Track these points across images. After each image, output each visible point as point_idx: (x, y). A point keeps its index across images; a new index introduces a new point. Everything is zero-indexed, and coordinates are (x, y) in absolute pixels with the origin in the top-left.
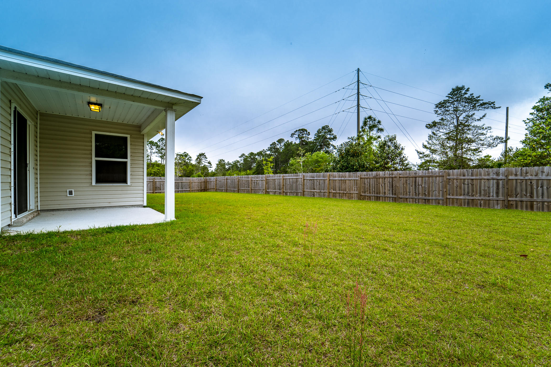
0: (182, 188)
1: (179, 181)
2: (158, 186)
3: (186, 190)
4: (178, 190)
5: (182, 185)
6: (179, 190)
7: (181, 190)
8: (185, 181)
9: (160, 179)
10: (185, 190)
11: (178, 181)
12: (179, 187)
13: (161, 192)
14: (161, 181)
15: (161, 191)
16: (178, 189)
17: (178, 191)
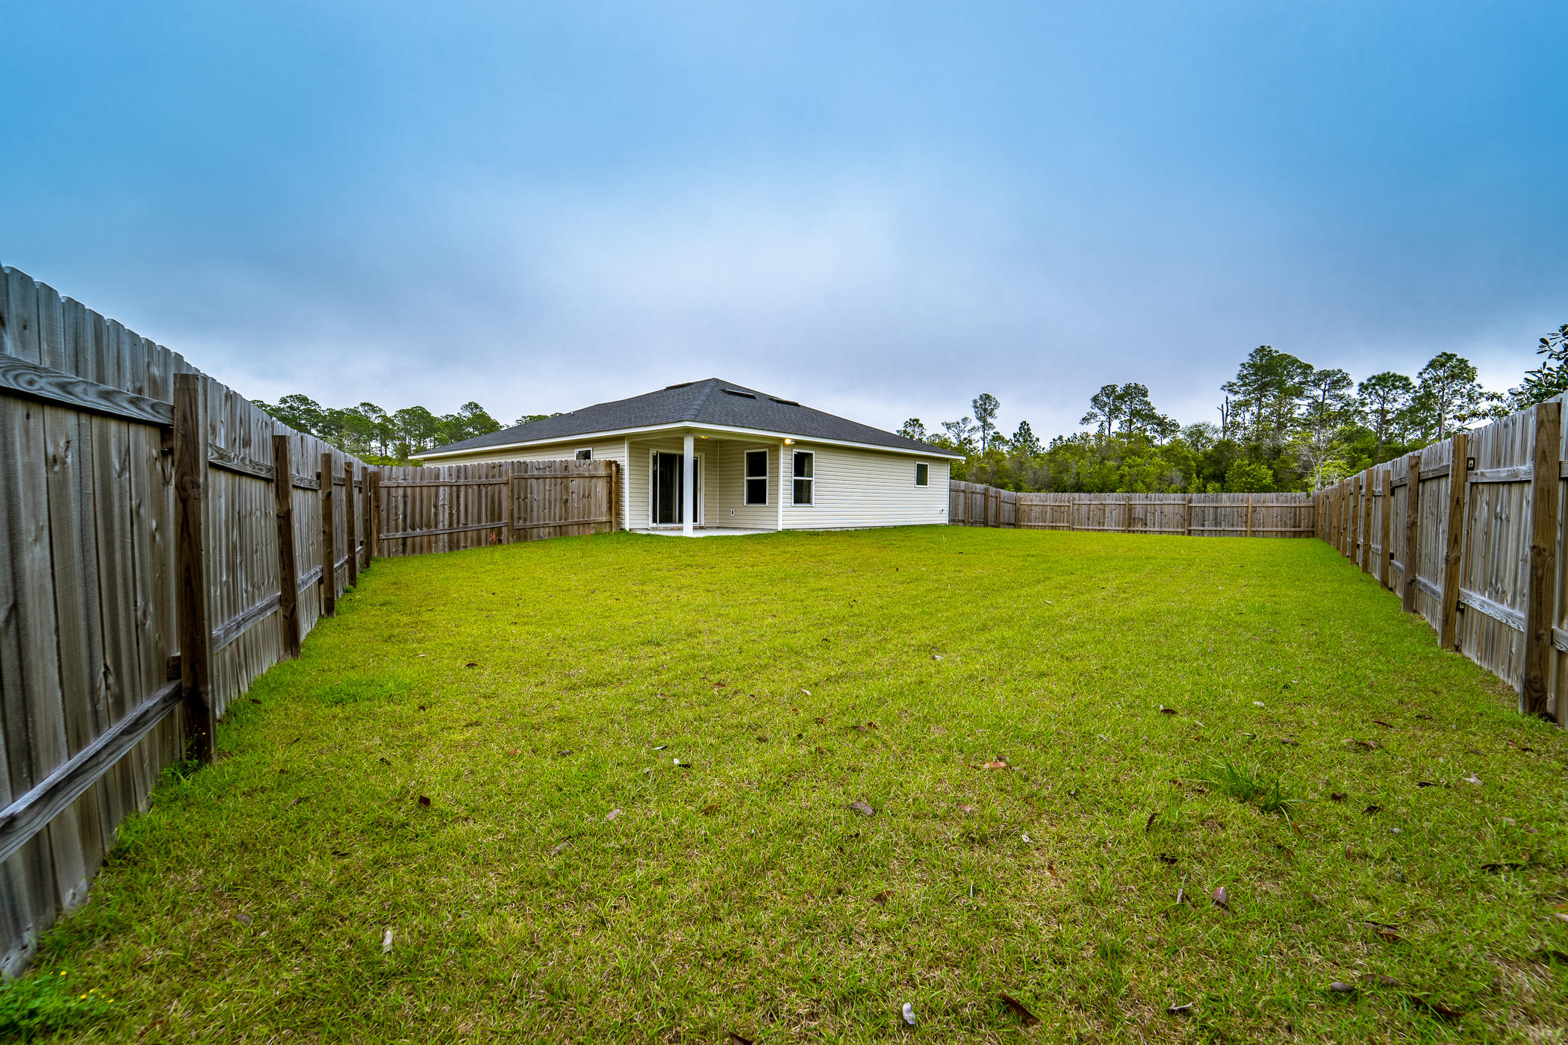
0: (1216, 523)
1: (1207, 505)
2: (1139, 514)
3: (1231, 529)
4: (1202, 528)
5: (1216, 514)
6: (1206, 528)
7: (1214, 528)
8: (1228, 505)
9: (1147, 497)
10: (1227, 529)
11: (1203, 505)
12: (1204, 521)
13: (1145, 532)
14: (1149, 502)
15: (1148, 529)
16: (1203, 525)
17: (1203, 530)
